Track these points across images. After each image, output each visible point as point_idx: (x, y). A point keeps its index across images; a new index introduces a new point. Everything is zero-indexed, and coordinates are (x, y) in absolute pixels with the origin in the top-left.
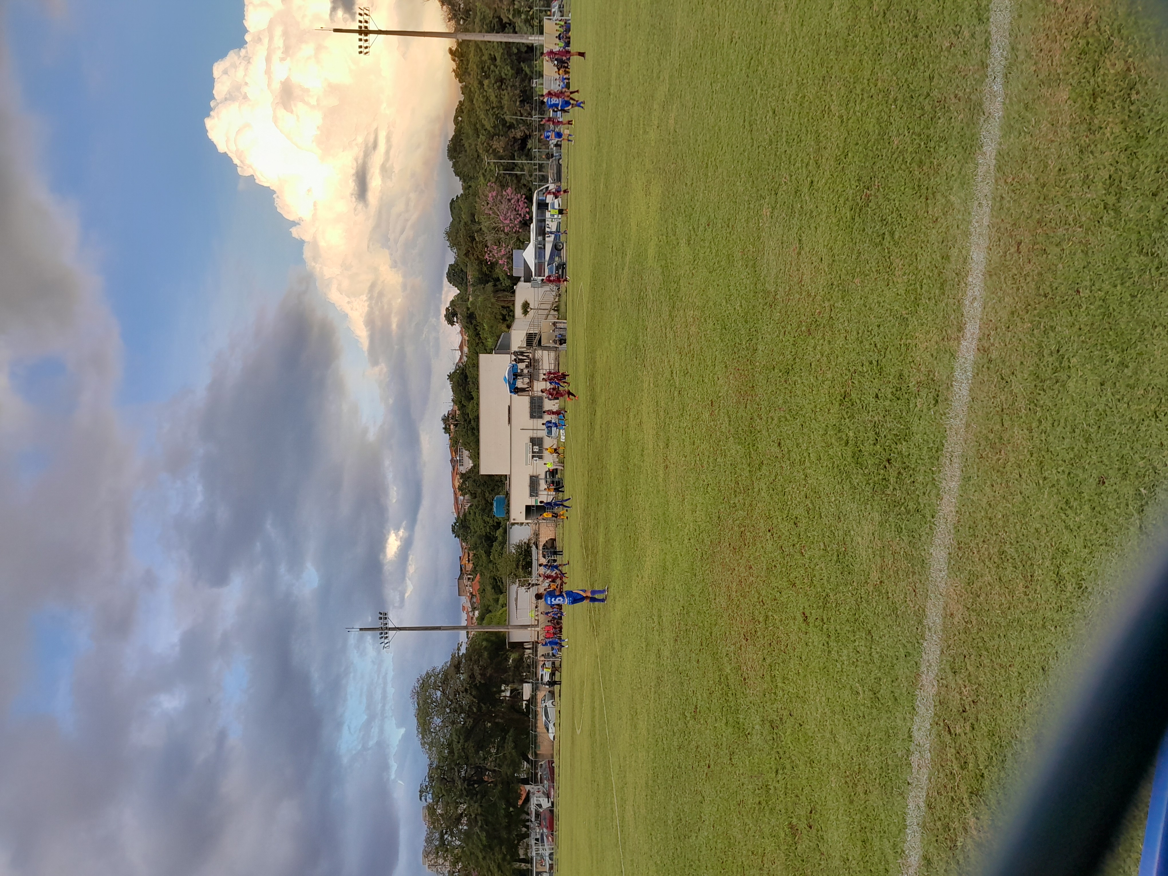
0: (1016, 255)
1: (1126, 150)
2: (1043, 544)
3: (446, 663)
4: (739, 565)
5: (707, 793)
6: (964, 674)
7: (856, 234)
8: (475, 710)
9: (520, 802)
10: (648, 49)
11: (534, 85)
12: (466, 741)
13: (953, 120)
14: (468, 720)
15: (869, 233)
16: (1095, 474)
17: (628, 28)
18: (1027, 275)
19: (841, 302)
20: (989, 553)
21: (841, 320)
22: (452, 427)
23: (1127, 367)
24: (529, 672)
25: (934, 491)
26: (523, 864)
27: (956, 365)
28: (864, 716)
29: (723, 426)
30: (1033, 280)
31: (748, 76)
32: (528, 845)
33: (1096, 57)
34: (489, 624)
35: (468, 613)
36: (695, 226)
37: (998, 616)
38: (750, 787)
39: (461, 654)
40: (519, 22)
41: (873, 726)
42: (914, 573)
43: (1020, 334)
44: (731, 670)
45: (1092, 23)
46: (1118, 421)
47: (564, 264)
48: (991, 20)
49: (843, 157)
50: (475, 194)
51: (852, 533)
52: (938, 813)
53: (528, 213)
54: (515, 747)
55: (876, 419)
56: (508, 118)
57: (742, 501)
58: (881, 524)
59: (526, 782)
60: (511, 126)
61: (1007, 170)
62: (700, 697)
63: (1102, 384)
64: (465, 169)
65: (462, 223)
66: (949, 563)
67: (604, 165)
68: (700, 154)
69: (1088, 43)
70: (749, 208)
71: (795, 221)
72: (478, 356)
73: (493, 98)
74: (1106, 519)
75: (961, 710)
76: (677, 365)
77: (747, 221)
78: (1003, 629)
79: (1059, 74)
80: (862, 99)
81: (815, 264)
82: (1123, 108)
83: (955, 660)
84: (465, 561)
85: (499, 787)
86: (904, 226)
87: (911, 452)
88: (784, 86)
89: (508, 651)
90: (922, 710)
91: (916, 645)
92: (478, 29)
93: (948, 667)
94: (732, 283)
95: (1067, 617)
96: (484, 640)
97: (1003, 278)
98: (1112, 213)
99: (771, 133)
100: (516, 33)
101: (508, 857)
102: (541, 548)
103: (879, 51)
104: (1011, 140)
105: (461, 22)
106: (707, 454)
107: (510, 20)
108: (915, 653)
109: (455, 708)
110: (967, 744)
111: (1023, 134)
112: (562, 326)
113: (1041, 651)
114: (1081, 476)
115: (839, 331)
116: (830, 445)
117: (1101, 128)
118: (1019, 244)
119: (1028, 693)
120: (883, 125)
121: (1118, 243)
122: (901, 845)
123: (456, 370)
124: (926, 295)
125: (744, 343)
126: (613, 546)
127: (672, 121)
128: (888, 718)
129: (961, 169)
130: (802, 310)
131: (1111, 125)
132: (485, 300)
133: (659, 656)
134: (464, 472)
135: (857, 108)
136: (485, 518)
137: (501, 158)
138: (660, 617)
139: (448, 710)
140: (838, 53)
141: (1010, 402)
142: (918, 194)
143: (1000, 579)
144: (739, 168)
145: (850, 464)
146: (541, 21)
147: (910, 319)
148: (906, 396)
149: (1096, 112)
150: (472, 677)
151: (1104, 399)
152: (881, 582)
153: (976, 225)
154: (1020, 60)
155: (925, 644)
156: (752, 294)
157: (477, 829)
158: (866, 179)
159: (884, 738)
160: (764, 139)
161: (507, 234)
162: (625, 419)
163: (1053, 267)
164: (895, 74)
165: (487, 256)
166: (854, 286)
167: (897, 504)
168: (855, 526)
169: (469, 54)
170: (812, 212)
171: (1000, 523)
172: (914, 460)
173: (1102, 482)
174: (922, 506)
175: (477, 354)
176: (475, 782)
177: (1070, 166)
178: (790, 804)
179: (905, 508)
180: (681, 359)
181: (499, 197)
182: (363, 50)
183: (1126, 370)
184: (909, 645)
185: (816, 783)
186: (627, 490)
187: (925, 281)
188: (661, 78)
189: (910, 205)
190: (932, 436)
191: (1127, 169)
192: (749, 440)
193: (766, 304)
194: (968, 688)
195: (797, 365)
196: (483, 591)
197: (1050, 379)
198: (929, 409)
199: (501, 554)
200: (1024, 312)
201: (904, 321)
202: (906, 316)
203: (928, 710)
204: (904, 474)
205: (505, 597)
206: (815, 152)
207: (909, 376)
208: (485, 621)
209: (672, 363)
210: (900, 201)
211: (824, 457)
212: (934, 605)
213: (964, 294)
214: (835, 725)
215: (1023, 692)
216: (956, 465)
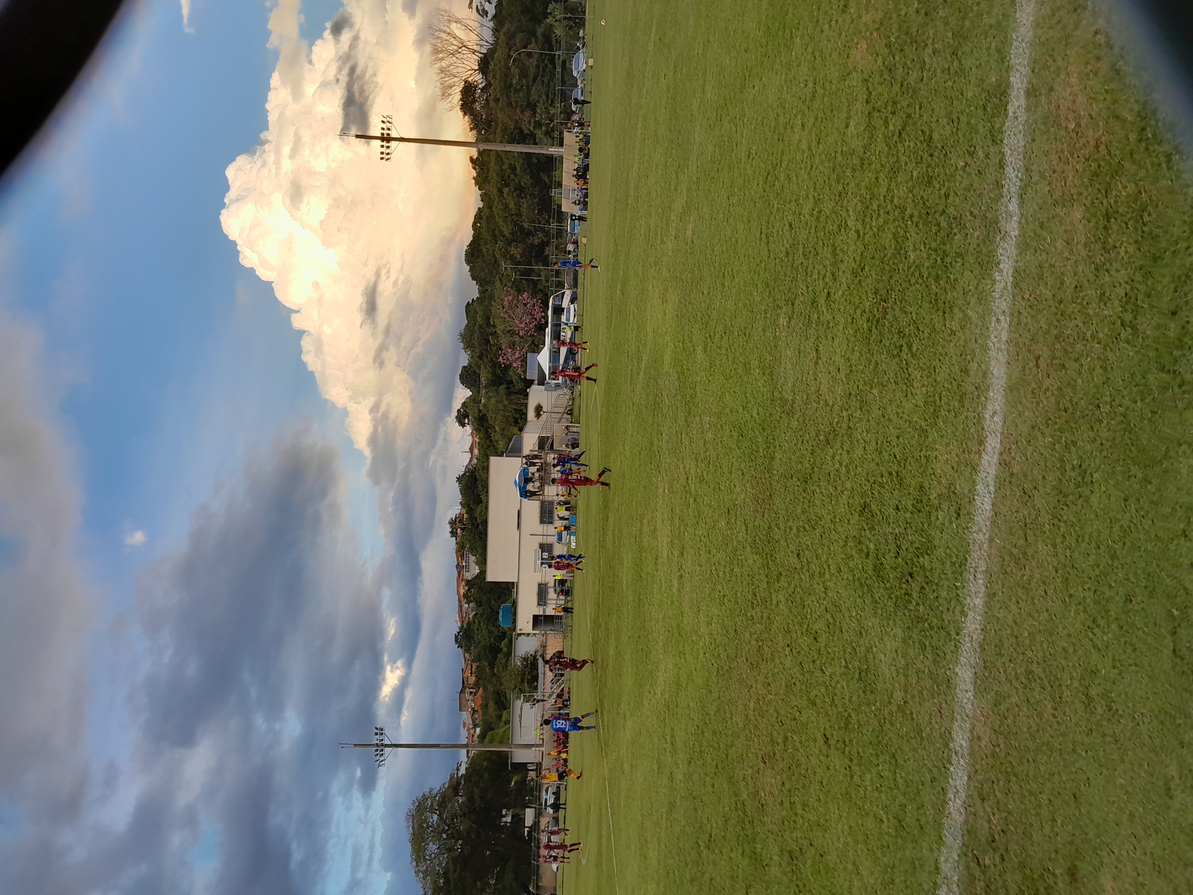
0: (1035, 369)
1: (1140, 269)
2: (1070, 664)
3: (444, 784)
4: (756, 682)
6: (992, 801)
7: (873, 345)
8: (473, 836)
10: (666, 163)
11: (553, 195)
12: (463, 871)
13: (969, 237)
14: (466, 848)
15: (887, 345)
16: (1122, 591)
17: (647, 142)
18: (1047, 389)
19: (859, 412)
20: (1016, 673)
21: (860, 430)
22: (459, 531)
23: (1150, 483)
24: (532, 796)
25: (959, 608)
27: (978, 479)
28: (889, 847)
29: (740, 536)
30: (1053, 394)
31: (765, 191)
33: (1108, 180)
34: (491, 741)
35: (468, 730)
36: (712, 334)
37: (1027, 739)
39: (460, 775)
40: (539, 134)
41: (898, 856)
42: (939, 693)
43: (1040, 448)
44: (748, 795)
45: (1102, 148)
46: (1142, 537)
48: (1005, 142)
49: (859, 271)
50: (492, 297)
51: (874, 649)
53: (543, 317)
54: (516, 878)
55: (897, 531)
56: (526, 225)
57: (759, 614)
58: (904, 641)
60: (529, 233)
61: (1024, 286)
62: (714, 825)
63: (1125, 500)
64: (482, 274)
65: (477, 326)
66: (976, 683)
67: (621, 272)
68: (717, 265)
69: (1099, 166)
70: (766, 317)
71: (812, 331)
72: (488, 459)
73: (512, 205)
74: (1134, 638)
75: (990, 839)
76: (692, 471)
77: (764, 331)
78: (1032, 753)
79: (1072, 195)
80: (879, 215)
81: (832, 374)
82: (1136, 229)
83: (982, 785)
84: (468, 673)
86: (922, 338)
87: (934, 565)
88: (801, 201)
89: (511, 772)
90: (948, 839)
91: (943, 770)
92: (499, 140)
93: (975, 794)
94: (749, 391)
95: (1098, 741)
96: (485, 760)
97: (1022, 392)
98: (1129, 330)
99: (788, 246)
100: (536, 144)
103: (895, 169)
104: (1028, 257)
105: (483, 132)
106: (723, 563)
107: (531, 131)
108: (941, 779)
109: (451, 833)
110: (997, 877)
111: (1038, 251)
112: (575, 429)
113: (1073, 777)
114: (1108, 594)
115: (857, 441)
116: (850, 557)
117: (1115, 247)
118: (1038, 358)
119: (1059, 821)
120: (899, 240)
121: (1136, 359)
123: (465, 472)
124: (946, 407)
125: (761, 451)
126: (624, 659)
127: (689, 233)
128: (914, 848)
129: (978, 285)
130: (820, 419)
131: (1125, 244)
132: (497, 402)
133: (671, 778)
134: (470, 578)
135: (874, 224)
136: (489, 627)
137: (519, 263)
138: (673, 736)
139: (444, 836)
140: (854, 170)
141: (1033, 517)
142: (936, 308)
143: (1028, 700)
144: (755, 278)
145: (871, 578)
146: (561, 133)
147: (929, 431)
148: (928, 509)
149: (1110, 231)
150: (471, 799)
151: (1128, 515)
152: (905, 702)
153: (995, 340)
154: (1034, 180)
155: (952, 769)
156: (769, 402)
158: (883, 292)
159: (910, 870)
160: (781, 252)
161: (522, 337)
162: (638, 526)
163: (1073, 383)
164: (911, 191)
165: (501, 359)
166: (872, 397)
167: (920, 619)
168: (877, 643)
169: (489, 163)
170: (828, 322)
171: (1027, 641)
172: (936, 575)
173: (1129, 600)
174: (946, 622)
175: (487, 457)
177: (1086, 283)
179: (929, 624)
180: (697, 466)
181: (515, 302)
182: (385, 156)
183: (1149, 486)
184: (935, 770)
186: (640, 599)
187: (944, 393)
188: (679, 191)
189: (928, 318)
190: (955, 551)
191: (1142, 288)
192: (767, 550)
193: (783, 412)
194: (997, 816)
195: (816, 475)
196: (485, 706)
197: (1073, 494)
198: (951, 522)
199: (506, 667)
200: (1045, 426)
201: (924, 432)
202: (925, 427)
203: (955, 840)
204: (927, 590)
205: (509, 713)
206: (831, 265)
207: (929, 488)
208: (487, 740)
209: (687, 469)
210: (917, 314)
211: (845, 569)
212: (961, 728)
213: (985, 407)
214: (858, 856)
215: (1054, 820)
216: (981, 581)
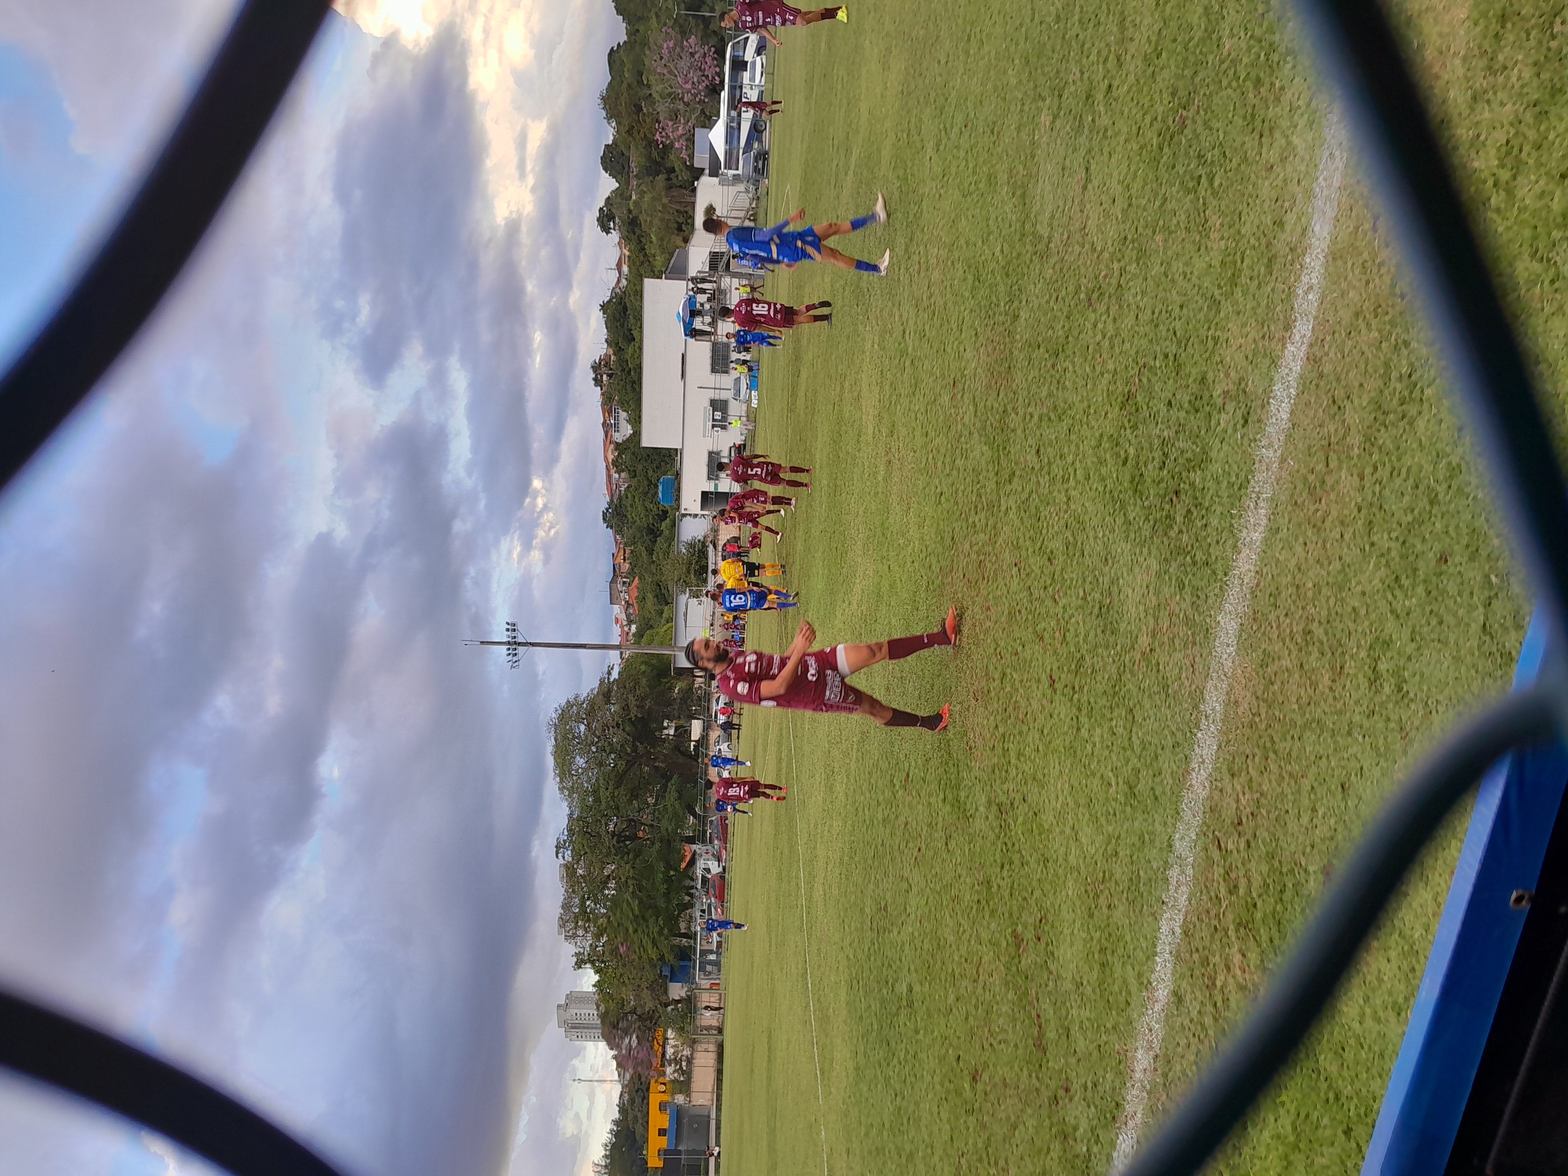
1: (1535, 106)
2: (1360, 629)
3: (592, 690)
4: (974, 603)
5: (916, 880)
6: (1244, 778)
7: (1162, 169)
8: (629, 750)
9: (683, 865)
12: (617, 788)
14: (619, 763)
15: (1181, 172)
16: (1437, 547)
18: (1381, 265)
19: (1134, 265)
20: (1292, 631)
21: (1133, 291)
22: (605, 377)
24: (700, 706)
25: (1230, 542)
26: (684, 940)
27: (1277, 377)
28: (1115, 814)
29: (966, 420)
30: (1389, 271)
32: (691, 917)
34: (650, 643)
35: (622, 627)
36: (948, 126)
37: (1294, 711)
38: (968, 880)
39: (612, 680)
41: (1125, 827)
42: (1194, 643)
43: (1363, 345)
47: (767, 153)
49: (1154, 56)
50: (645, 44)
51: (1121, 581)
52: (1197, 943)
53: (718, 74)
54: (680, 797)
55: (1166, 434)
57: (983, 521)
58: (1159, 575)
59: (691, 840)
62: (913, 763)
64: (632, 5)
65: (625, 85)
66: (1240, 636)
68: (960, 21)
70: (1022, 110)
71: (1082, 140)
72: (642, 281)
74: (1443, 608)
75: (1236, 821)
76: (911, 322)
77: (1018, 130)
78: (1298, 729)
81: (1104, 206)
82: (1540, 42)
83: (1234, 758)
84: (620, 559)
85: (657, 845)
86: (1228, 169)
87: (1207, 485)
89: (673, 678)
90: (1187, 815)
91: (1188, 734)
93: (1225, 767)
94: (993, 217)
95: (1379, 725)
96: (642, 663)
97: (1349, 264)
98: (1503, 193)
101: (666, 931)
102: (720, 548)
106: (943, 451)
108: (1186, 745)
109: (602, 746)
110: (1240, 865)
113: (1343, 764)
114: (1419, 547)
115: (1129, 306)
116: (1102, 462)
117: (1506, 68)
119: (1320, 813)
120: (1213, 18)
122: (1147, 974)
123: (612, 298)
124: (1248, 272)
125: (1002, 304)
126: (814, 557)
128: (1145, 820)
130: (1083, 270)
131: (1519, 65)
132: (654, 199)
134: (620, 441)
136: (646, 504)
139: (594, 749)
141: (1341, 432)
142: (1250, 127)
143: (1302, 665)
144: (1012, 49)
145: (1126, 492)
147: (1223, 303)
148: (1208, 409)
149: (1502, 43)
150: (626, 708)
152: (1151, 650)
153: (1323, 184)
155: (1199, 735)
156: (1018, 236)
157: (627, 896)
158: (1182, 93)
159: (1138, 844)
160: (1050, 13)
161: (687, 104)
162: (838, 389)
165: (658, 136)
166: (1153, 245)
167: (1181, 551)
168: (1125, 574)
170: (1106, 130)
171: (1310, 594)
172: (1208, 497)
173: (1443, 559)
174: (1214, 558)
175: (641, 277)
176: (628, 838)
178: (1015, 908)
179: (1192, 559)
180: (917, 316)
181: (678, 49)
184: (1179, 735)
185: (1049, 887)
187: (1248, 252)
189: (1239, 140)
190: (1235, 468)
191: (1532, 135)
192: (999, 440)
193: (1036, 253)
194: (1247, 796)
195: (1070, 345)
196: (642, 599)
197: (1395, 412)
198: (1235, 430)
199: (667, 553)
200: (1373, 315)
201: (1215, 304)
202: (1218, 297)
203: (1194, 816)
204: (1195, 514)
205: (671, 609)
206: (1117, 43)
207: (1214, 381)
208: (644, 640)
209: (904, 319)
210: (1225, 133)
211: (1094, 477)
212: (1216, 687)
213: (1298, 279)
214: (1078, 820)
215: (1314, 810)
216: (1263, 511)
